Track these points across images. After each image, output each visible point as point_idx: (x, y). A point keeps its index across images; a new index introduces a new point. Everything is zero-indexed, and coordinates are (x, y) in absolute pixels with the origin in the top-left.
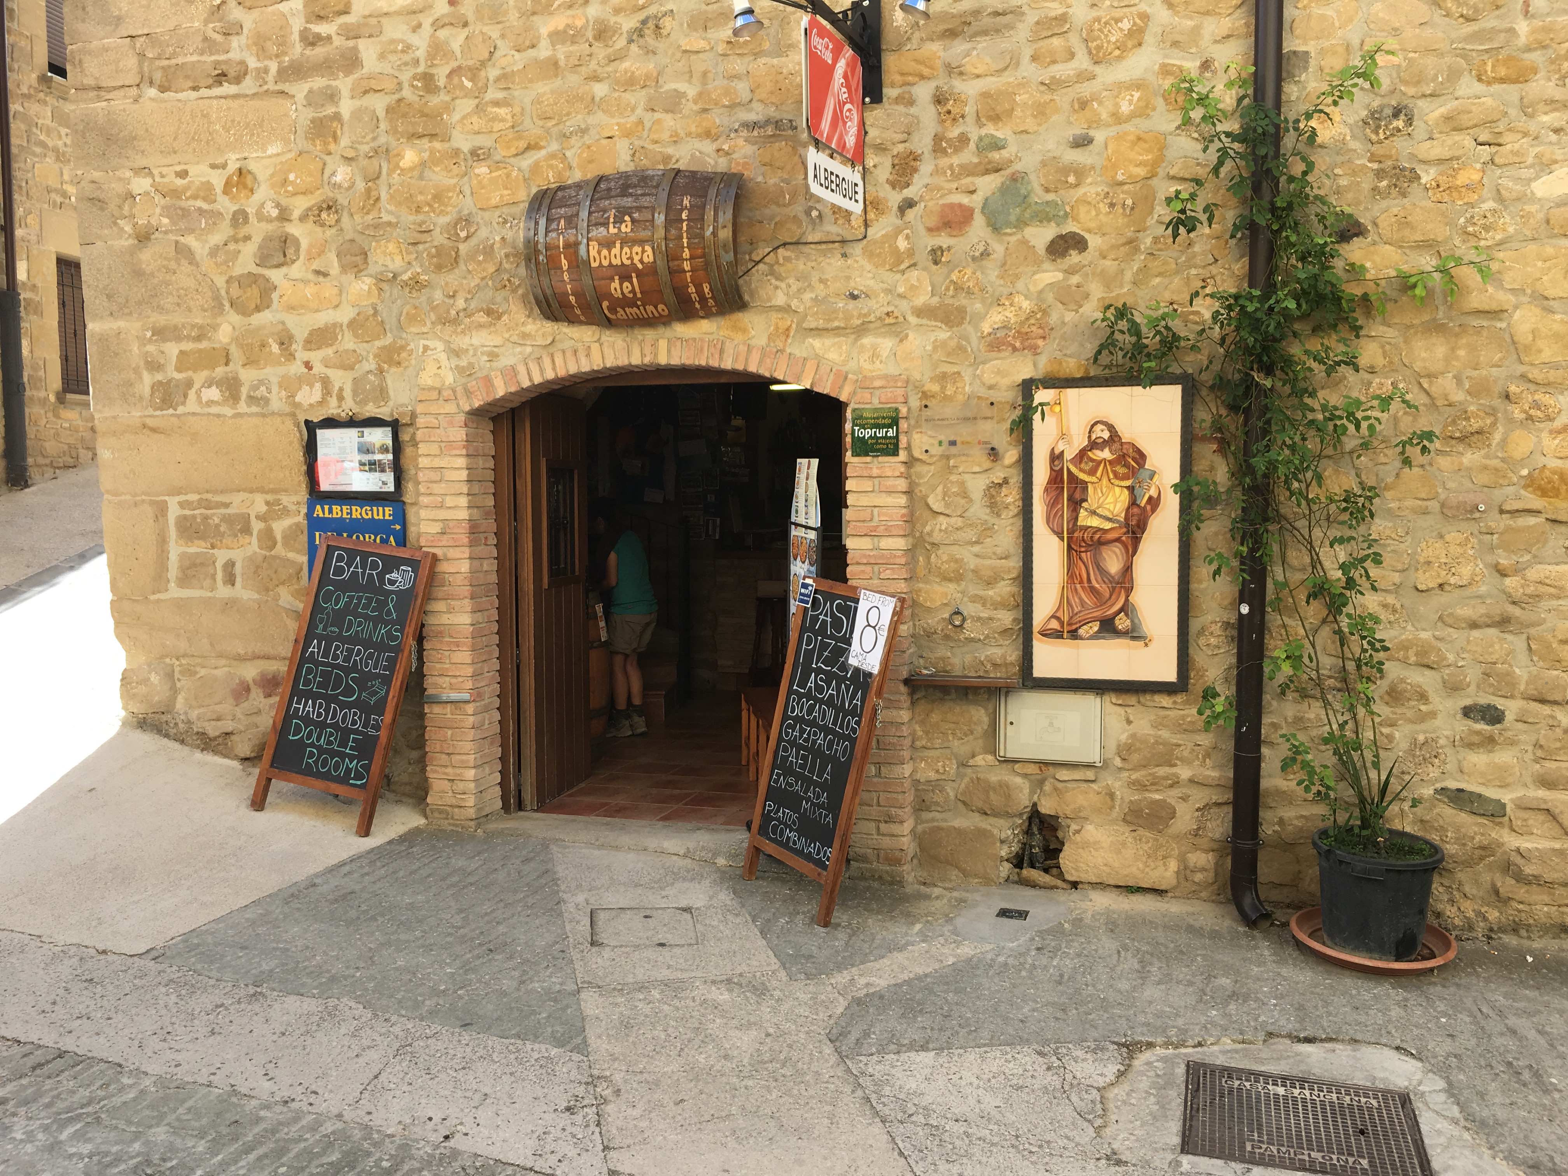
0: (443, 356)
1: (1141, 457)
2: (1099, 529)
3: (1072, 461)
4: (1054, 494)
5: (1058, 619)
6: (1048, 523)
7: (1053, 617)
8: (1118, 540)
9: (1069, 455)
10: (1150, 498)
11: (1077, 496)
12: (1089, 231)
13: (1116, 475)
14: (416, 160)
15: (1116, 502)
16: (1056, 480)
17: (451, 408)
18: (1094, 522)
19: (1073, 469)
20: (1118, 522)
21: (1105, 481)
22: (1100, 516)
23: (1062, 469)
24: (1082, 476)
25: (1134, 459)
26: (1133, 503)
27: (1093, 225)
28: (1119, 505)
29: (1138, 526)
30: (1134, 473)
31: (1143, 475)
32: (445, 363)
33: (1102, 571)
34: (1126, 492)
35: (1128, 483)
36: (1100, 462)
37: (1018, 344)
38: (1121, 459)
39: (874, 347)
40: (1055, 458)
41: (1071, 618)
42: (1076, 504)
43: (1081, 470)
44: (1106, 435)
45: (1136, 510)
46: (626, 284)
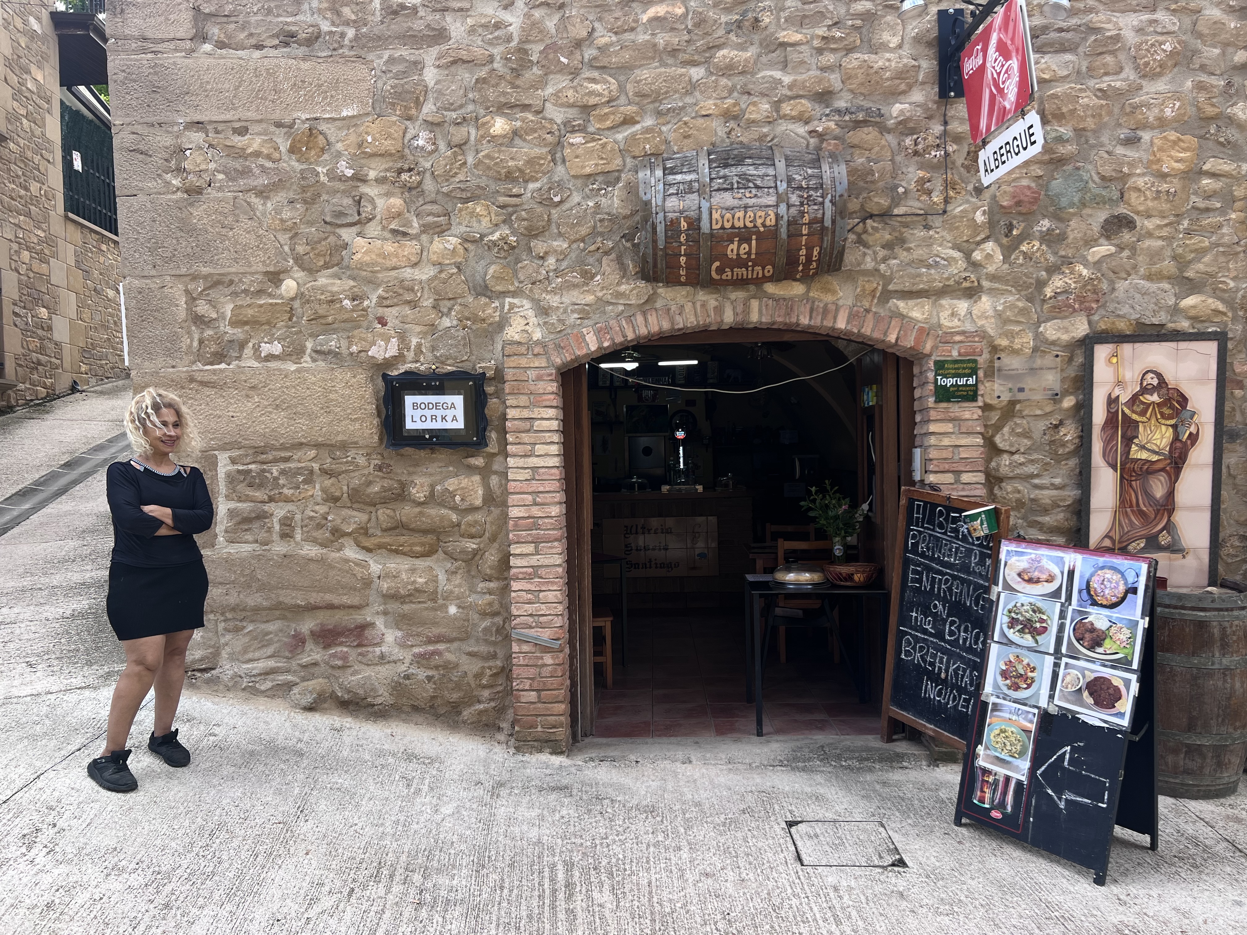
0: (531, 313)
1: (1183, 400)
2: (1147, 461)
3: (1126, 404)
4: (1110, 432)
5: (1110, 538)
6: (1104, 456)
7: (1107, 536)
8: (1163, 470)
9: (1124, 399)
10: (1191, 434)
11: (1129, 433)
12: (1138, 213)
13: (1162, 414)
14: (507, 127)
15: (1162, 438)
16: (1111, 421)
17: (541, 362)
18: (1144, 455)
19: (1127, 411)
20: (1164, 454)
21: (1153, 421)
22: (1149, 450)
23: (1117, 411)
24: (1135, 417)
25: (1178, 402)
26: (1176, 438)
27: (1141, 208)
28: (1164, 440)
29: (1180, 457)
30: (1177, 413)
31: (1185, 415)
32: (533, 320)
33: (1149, 495)
34: (1171, 430)
35: (1172, 422)
36: (1149, 405)
37: (1077, 306)
38: (1167, 402)
39: (953, 307)
40: (1112, 401)
41: (1121, 537)
42: (1128, 441)
43: (1133, 412)
44: (1155, 382)
45: (1178, 445)
46: (745, 246)
